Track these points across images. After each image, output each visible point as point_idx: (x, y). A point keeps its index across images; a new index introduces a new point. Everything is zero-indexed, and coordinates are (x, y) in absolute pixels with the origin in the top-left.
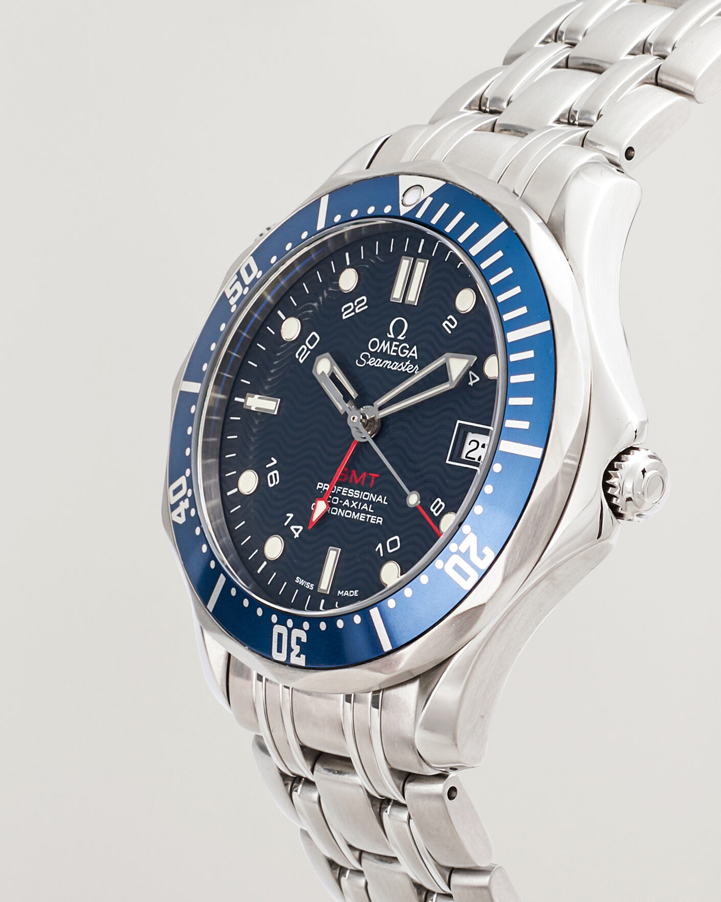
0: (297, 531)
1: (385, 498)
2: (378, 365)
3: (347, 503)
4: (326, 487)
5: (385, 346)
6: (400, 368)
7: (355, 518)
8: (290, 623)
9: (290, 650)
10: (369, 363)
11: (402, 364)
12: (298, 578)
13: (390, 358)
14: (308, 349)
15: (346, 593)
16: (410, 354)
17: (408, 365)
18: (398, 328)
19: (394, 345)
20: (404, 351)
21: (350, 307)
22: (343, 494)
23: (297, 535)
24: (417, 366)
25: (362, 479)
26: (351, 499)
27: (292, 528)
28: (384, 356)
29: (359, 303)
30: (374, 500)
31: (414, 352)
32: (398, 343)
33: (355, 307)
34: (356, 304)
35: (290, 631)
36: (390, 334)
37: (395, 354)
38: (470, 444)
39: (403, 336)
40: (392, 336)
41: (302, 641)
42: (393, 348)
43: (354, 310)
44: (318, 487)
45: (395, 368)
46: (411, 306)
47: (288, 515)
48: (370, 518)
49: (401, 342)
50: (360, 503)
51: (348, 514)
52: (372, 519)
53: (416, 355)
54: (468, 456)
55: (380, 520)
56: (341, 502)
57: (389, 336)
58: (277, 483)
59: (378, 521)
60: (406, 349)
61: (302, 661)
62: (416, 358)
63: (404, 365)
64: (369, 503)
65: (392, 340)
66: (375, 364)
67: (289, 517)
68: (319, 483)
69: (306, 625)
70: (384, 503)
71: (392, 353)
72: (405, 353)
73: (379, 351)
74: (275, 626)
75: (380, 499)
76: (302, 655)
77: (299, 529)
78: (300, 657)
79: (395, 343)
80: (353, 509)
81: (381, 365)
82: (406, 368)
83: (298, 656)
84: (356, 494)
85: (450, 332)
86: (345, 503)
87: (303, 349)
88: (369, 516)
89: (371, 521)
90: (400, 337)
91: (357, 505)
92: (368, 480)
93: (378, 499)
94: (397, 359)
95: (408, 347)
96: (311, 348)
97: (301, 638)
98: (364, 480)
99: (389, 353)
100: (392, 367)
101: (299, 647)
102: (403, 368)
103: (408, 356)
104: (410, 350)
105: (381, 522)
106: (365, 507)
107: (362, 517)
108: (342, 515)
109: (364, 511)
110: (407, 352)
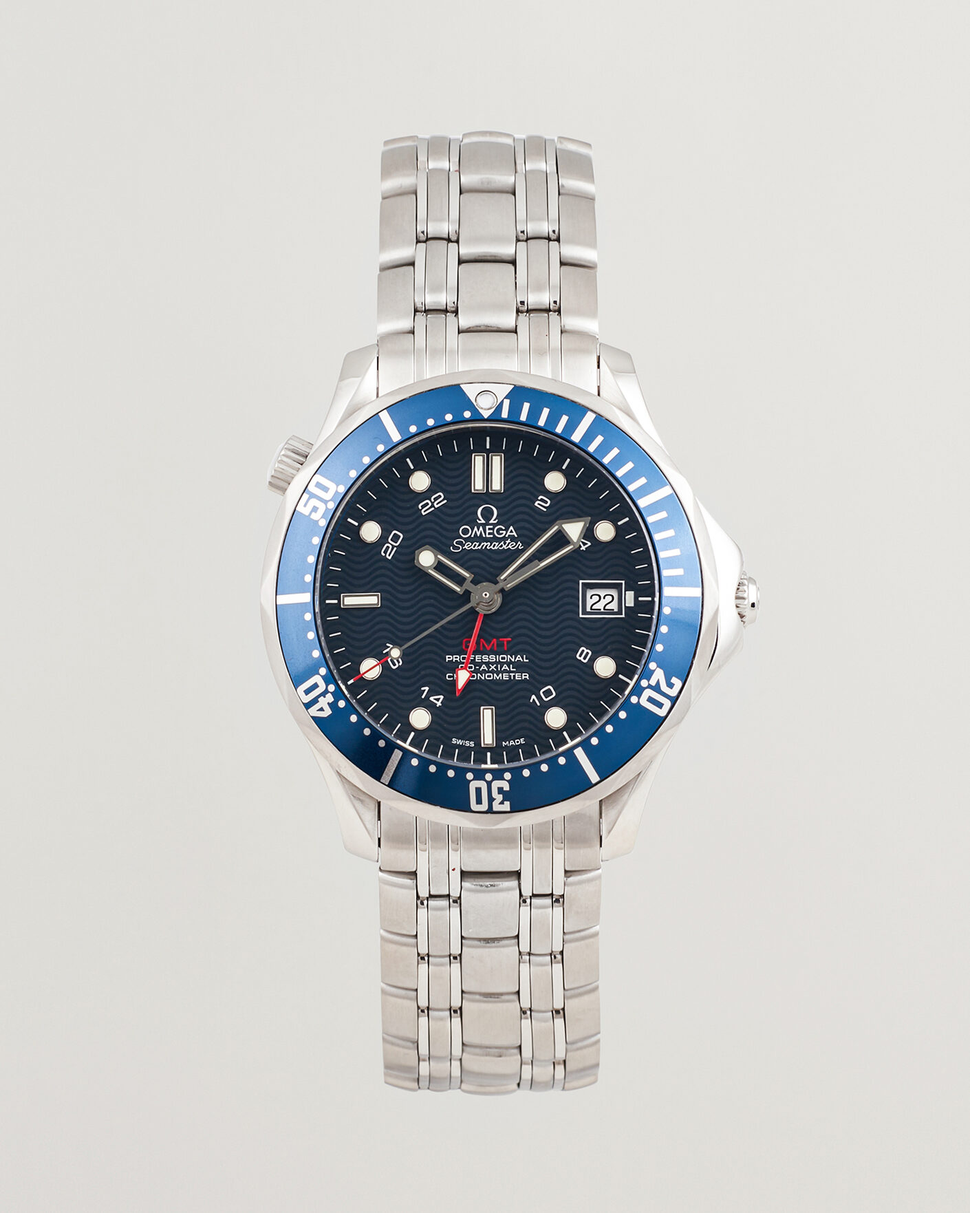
0: (437, 699)
1: (525, 656)
2: (476, 548)
3: (484, 667)
4: (456, 658)
5: (478, 531)
6: (501, 546)
7: (498, 678)
8: (489, 777)
9: (491, 800)
10: (466, 547)
11: (502, 543)
12: (453, 739)
13: (486, 540)
14: (393, 547)
15: (512, 743)
16: (508, 533)
17: (509, 543)
18: (487, 514)
19: (487, 529)
20: (501, 532)
21: (427, 504)
22: (477, 661)
23: (439, 704)
24: (519, 543)
25: (493, 644)
26: (487, 664)
27: (432, 699)
28: (480, 539)
29: (435, 499)
30: (513, 660)
31: (511, 532)
32: (491, 527)
33: (433, 503)
34: (433, 501)
35: (489, 784)
36: (480, 520)
37: (492, 536)
38: (591, 598)
39: (495, 520)
40: (483, 521)
41: (505, 789)
42: (488, 531)
43: (433, 506)
44: (447, 660)
45: (496, 548)
46: (497, 493)
47: (423, 689)
48: (514, 676)
49: (495, 525)
50: (499, 666)
51: (489, 676)
52: (517, 676)
53: (514, 533)
54: (593, 608)
55: (526, 676)
56: (477, 667)
57: (479, 522)
58: (400, 664)
59: (523, 677)
60: (502, 530)
61: (507, 806)
62: (516, 536)
63: (505, 544)
64: (508, 664)
65: (484, 525)
66: (472, 547)
67: (425, 690)
68: (447, 656)
69: (508, 776)
70: (525, 660)
71: (488, 536)
72: (502, 534)
73: (472, 536)
74: (471, 783)
75: (519, 658)
76: (505, 802)
77: (439, 699)
78: (503, 804)
79: (487, 527)
80: (493, 672)
81: (480, 547)
82: (508, 545)
83: (502, 803)
84: (493, 658)
85: (545, 510)
86: (482, 668)
87: (388, 547)
88: (512, 674)
89: (517, 678)
90: (491, 522)
91: (496, 667)
92: (500, 645)
93: (517, 659)
94: (495, 539)
95: (504, 528)
96: (397, 544)
97: (503, 788)
98: (495, 644)
99: (484, 536)
100: (492, 547)
101: (501, 795)
102: (504, 547)
103: (507, 536)
104: (506, 530)
105: (527, 677)
106: (505, 667)
107: (505, 677)
108: (483, 678)
109: (505, 671)
110: (504, 532)
